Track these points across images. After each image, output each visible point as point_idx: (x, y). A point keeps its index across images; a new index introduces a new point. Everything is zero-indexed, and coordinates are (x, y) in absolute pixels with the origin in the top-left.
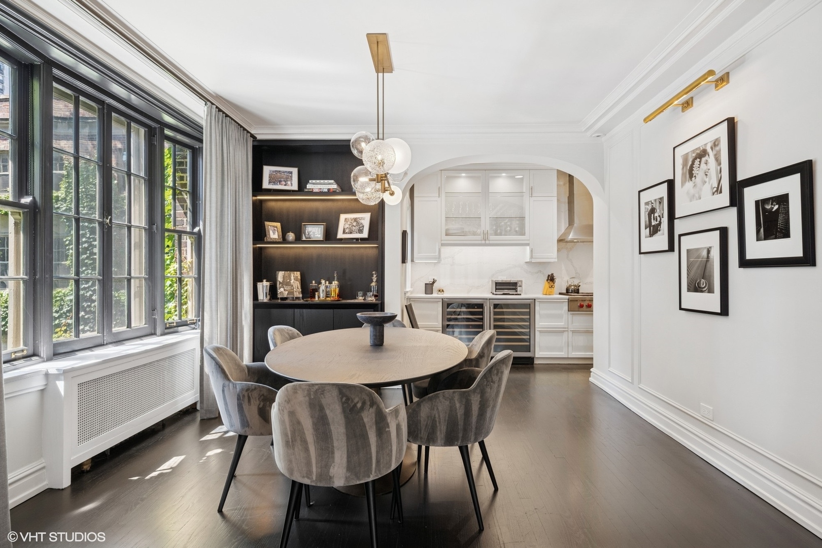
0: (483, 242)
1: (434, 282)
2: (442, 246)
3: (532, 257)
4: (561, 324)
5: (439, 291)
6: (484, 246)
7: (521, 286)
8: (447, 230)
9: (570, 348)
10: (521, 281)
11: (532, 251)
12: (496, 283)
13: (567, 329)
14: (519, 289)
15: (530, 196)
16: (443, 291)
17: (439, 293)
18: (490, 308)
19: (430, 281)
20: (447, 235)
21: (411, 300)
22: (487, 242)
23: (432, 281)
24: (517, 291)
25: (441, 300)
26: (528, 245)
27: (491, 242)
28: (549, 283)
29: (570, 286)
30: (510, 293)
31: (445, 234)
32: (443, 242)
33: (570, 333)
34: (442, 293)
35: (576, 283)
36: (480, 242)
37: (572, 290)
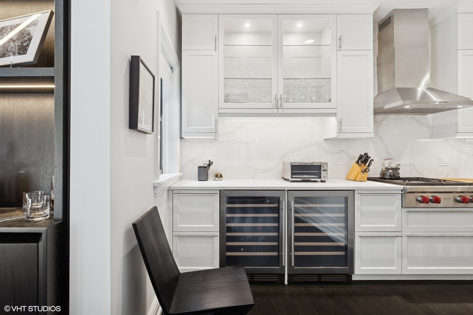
0: (275, 111)
1: (209, 165)
2: (219, 116)
3: (340, 131)
4: (391, 225)
5: (217, 176)
6: (275, 116)
7: (326, 170)
8: (226, 96)
9: (405, 261)
10: (326, 164)
11: (340, 123)
12: (292, 166)
13: (399, 234)
14: (323, 174)
15: (338, 49)
16: (221, 176)
17: (217, 179)
18: (289, 203)
19: (204, 162)
20: (225, 102)
21: (174, 192)
22: (280, 111)
23: (208, 163)
24: (320, 177)
25: (218, 192)
26: (334, 115)
27: (286, 111)
28: (360, 165)
29: (388, 169)
30: (312, 180)
31: (223, 101)
32: (221, 111)
33: (405, 239)
34: (220, 178)
35: (394, 166)
36: (270, 111)
37: (390, 175)
